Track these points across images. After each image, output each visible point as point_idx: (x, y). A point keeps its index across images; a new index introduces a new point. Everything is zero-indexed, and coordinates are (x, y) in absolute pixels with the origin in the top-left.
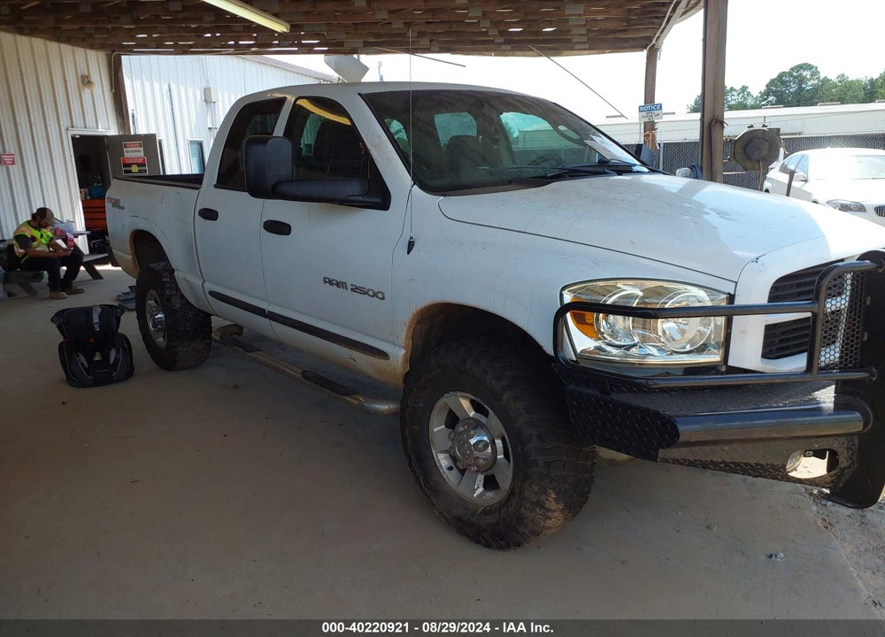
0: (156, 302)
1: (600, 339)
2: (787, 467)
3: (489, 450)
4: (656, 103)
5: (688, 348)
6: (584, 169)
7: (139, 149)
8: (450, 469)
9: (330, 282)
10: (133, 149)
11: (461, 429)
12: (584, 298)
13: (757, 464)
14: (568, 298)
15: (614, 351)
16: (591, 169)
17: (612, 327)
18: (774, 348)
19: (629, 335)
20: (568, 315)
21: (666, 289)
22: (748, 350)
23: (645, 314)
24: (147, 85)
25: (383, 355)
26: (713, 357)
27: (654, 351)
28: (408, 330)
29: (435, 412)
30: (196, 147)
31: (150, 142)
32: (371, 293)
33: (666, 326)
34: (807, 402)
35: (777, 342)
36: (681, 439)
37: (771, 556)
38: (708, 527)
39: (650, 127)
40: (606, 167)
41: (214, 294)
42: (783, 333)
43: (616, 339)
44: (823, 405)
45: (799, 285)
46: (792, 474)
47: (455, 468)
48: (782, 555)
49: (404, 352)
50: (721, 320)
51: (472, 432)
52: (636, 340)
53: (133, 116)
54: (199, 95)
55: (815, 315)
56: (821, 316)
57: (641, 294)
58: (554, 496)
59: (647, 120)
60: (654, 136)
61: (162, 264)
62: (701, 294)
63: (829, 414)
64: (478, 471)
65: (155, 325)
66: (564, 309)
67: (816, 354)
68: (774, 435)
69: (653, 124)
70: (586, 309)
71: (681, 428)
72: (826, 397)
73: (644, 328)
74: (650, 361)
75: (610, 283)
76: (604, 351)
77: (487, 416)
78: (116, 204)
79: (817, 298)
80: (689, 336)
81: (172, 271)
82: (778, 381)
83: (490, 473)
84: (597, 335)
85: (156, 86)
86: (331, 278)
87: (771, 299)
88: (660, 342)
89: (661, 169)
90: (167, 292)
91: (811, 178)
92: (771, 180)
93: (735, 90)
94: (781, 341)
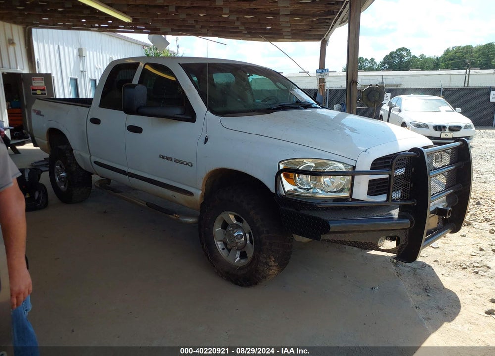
0: (61, 166)
1: (296, 186)
2: (378, 244)
3: (243, 239)
4: (325, 68)
5: (335, 190)
6: (289, 105)
7: (42, 81)
8: (223, 249)
9: (163, 157)
10: (37, 81)
11: (230, 229)
12: (289, 167)
13: (365, 242)
14: (282, 166)
15: (302, 191)
16: (293, 106)
17: (301, 180)
18: (374, 191)
19: (308, 184)
20: (282, 174)
21: (326, 163)
22: (361, 192)
23: (316, 174)
24: (46, 46)
25: (191, 194)
26: (346, 195)
27: (320, 191)
28: (204, 182)
29: (217, 221)
30: (74, 81)
31: (48, 78)
32: (185, 163)
33: (325, 180)
34: (386, 215)
35: (375, 188)
36: (331, 230)
37: (372, 288)
38: (345, 277)
39: (322, 81)
40: (300, 105)
41: (96, 163)
42: (378, 184)
43: (303, 185)
44: (394, 216)
45: (385, 163)
46: (381, 248)
47: (225, 249)
48: (378, 288)
49: (201, 192)
50: (350, 177)
51: (235, 230)
52: (312, 186)
53: (38, 63)
54: (76, 52)
55: (390, 175)
56: (392, 176)
57: (314, 165)
58: (273, 259)
59: (320, 77)
60: (324, 86)
61: (65, 146)
62: (341, 166)
63: (396, 220)
64: (237, 249)
65: (60, 178)
66: (280, 171)
67: (390, 194)
68: (372, 229)
69: (324, 79)
70: (290, 172)
71: (331, 226)
72: (395, 213)
73: (315, 181)
74: (318, 195)
75: (301, 160)
76: (298, 191)
77: (242, 223)
78: (38, 113)
79: (391, 168)
80: (335, 185)
81: (72, 150)
82: (374, 205)
83: (243, 250)
84: (295, 184)
85: (51, 46)
86: (164, 155)
87: (371, 168)
88: (323, 187)
89: (327, 107)
90: (69, 161)
91: (403, 110)
92: (383, 110)
93: (367, 60)
94: (377, 187)
